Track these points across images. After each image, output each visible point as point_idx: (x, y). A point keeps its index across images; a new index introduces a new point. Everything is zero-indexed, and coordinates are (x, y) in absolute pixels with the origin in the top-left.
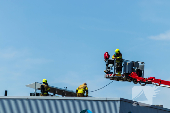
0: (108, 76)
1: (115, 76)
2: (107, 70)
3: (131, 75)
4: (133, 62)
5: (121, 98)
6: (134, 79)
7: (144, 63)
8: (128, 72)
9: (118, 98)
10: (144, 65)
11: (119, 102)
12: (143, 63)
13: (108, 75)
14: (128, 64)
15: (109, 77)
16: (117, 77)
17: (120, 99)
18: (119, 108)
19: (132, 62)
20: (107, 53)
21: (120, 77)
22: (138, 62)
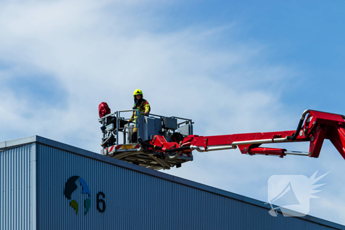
0: (107, 153)
1: (121, 149)
2: (104, 140)
3: (153, 141)
4: (161, 117)
5: (37, 137)
6: (155, 147)
7: (191, 120)
8: (149, 137)
9: (32, 137)
10: (192, 126)
11: (34, 147)
12: (190, 123)
13: (107, 151)
14: (146, 121)
15: (109, 153)
16: (124, 150)
17: (34, 139)
18: (35, 162)
19: (159, 118)
20: (105, 104)
21: (131, 150)
22: (174, 117)
